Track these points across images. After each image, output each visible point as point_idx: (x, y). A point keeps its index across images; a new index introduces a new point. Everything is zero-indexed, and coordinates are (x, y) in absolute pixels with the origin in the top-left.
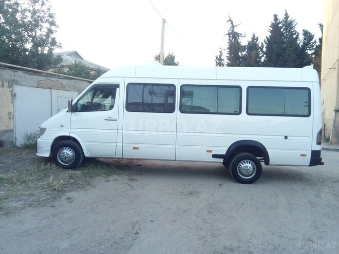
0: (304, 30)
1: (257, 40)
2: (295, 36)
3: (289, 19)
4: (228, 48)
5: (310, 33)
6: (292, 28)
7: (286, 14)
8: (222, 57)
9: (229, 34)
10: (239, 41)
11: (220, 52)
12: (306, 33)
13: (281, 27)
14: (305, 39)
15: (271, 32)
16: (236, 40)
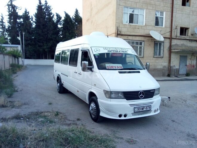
0: (56, 13)
1: (29, 14)
2: (52, 16)
3: (48, 5)
4: (9, 15)
5: (59, 16)
6: (50, 11)
7: (46, 1)
8: (4, 21)
9: (8, 5)
10: (17, 11)
11: (2, 16)
12: (57, 15)
13: (44, 9)
14: (57, 18)
15: (38, 10)
16: (15, 10)
